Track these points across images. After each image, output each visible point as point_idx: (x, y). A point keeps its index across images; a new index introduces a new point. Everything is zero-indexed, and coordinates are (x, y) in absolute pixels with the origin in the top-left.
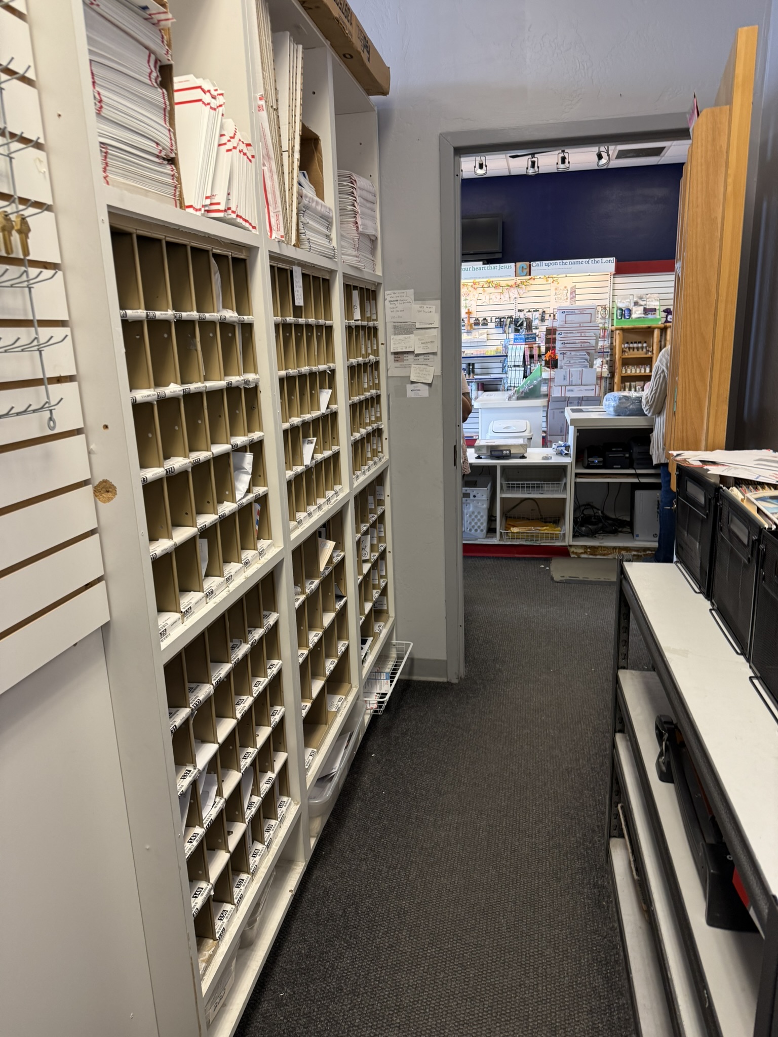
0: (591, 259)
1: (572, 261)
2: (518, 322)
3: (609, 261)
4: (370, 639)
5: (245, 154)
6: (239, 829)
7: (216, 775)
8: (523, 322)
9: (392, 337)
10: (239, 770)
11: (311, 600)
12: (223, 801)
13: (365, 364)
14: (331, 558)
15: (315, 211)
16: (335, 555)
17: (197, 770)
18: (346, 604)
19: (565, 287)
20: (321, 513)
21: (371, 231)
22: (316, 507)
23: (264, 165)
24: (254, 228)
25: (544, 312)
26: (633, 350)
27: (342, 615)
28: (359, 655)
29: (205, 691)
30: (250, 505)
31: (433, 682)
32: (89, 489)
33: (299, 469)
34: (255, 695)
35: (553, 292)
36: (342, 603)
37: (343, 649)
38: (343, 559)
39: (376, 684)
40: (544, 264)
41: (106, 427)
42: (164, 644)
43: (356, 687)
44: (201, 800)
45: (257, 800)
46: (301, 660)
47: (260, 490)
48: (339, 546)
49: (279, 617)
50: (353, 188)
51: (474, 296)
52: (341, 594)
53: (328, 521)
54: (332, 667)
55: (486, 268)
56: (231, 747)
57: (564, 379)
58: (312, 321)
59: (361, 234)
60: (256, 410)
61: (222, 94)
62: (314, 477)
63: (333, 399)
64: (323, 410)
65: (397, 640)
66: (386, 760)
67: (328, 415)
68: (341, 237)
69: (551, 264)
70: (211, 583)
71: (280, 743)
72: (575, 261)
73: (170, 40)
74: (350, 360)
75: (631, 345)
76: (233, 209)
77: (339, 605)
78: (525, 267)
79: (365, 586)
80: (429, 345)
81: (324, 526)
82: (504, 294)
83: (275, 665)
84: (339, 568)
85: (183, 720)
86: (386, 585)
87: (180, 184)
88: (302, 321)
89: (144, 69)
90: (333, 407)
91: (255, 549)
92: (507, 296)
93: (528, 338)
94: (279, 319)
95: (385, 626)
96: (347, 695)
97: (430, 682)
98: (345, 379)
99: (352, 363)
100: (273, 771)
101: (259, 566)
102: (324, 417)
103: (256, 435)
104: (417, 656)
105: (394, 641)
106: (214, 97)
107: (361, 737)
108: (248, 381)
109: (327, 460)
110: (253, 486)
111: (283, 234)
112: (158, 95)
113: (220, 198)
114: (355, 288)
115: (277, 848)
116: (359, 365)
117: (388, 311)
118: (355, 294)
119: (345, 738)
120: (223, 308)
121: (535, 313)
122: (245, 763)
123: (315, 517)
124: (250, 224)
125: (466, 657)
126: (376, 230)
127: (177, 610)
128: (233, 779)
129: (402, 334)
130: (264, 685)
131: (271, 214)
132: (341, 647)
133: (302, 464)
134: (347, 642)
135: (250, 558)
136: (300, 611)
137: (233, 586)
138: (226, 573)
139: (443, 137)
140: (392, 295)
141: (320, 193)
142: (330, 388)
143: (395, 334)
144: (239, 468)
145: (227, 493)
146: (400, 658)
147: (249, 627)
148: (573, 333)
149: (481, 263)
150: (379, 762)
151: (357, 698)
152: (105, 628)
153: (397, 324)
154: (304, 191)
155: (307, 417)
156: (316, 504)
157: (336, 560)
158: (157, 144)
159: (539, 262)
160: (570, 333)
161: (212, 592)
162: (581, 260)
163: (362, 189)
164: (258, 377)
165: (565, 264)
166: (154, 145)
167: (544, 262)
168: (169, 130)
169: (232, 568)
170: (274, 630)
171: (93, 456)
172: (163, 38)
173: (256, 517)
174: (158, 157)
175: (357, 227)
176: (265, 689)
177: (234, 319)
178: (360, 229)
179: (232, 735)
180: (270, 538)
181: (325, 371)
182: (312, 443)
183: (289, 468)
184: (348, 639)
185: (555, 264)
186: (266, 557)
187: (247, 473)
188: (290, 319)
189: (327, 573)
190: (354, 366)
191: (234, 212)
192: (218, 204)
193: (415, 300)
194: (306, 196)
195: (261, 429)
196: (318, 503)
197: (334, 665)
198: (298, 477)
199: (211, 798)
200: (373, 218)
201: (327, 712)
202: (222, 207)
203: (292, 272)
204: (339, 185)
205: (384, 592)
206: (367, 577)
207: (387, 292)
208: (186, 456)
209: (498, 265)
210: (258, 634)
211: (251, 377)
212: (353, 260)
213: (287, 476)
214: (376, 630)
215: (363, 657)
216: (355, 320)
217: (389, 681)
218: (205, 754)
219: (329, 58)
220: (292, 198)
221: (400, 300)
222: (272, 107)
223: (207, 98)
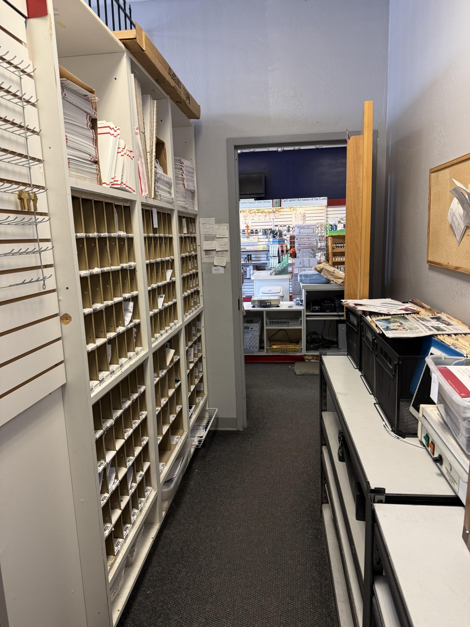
0: (314, 198)
1: (304, 199)
2: (274, 232)
3: (324, 199)
4: (194, 406)
5: (130, 156)
6: (126, 499)
7: (115, 468)
8: (277, 232)
9: (204, 242)
10: (126, 467)
11: (162, 380)
12: (118, 481)
13: (190, 256)
14: (172, 359)
15: (163, 180)
16: (175, 357)
17: (106, 463)
18: (180, 384)
19: (300, 213)
20: (167, 334)
21: (191, 188)
22: (165, 331)
23: (138, 160)
24: (134, 191)
25: (289, 226)
26: (339, 248)
27: (178, 390)
28: (188, 414)
29: (110, 423)
30: (131, 329)
31: (229, 431)
32: (58, 318)
33: (156, 311)
34: (134, 428)
35: (293, 216)
36: (179, 384)
37: (179, 409)
38: (179, 360)
39: (197, 431)
40: (288, 201)
41: (67, 288)
42: (93, 395)
43: (186, 432)
44: (108, 479)
45: (135, 485)
46: (157, 413)
47: (136, 321)
48: (177, 353)
49: (146, 388)
50: (182, 166)
51: (250, 217)
52: (178, 379)
53: (171, 339)
54: (173, 419)
55: (256, 202)
56: (122, 455)
57: (300, 264)
58: (162, 235)
59: (187, 190)
60: (135, 280)
61: (119, 129)
62: (164, 316)
63: (173, 275)
64: (168, 280)
65: (208, 408)
66: (203, 473)
67: (170, 283)
68: (176, 192)
69: (292, 200)
70: (113, 367)
71: (146, 457)
72: (305, 199)
73: (96, 107)
74: (182, 254)
75: (337, 245)
76: (124, 183)
77: (177, 385)
78: (278, 202)
79: (191, 375)
80: (224, 246)
81: (169, 341)
82: (267, 216)
83: (144, 414)
84: (176, 365)
85: (100, 435)
86: (203, 376)
87: (100, 173)
88: (157, 235)
89: (85, 122)
90: (173, 279)
91: (134, 351)
92: (268, 218)
93: (280, 241)
94: (146, 235)
95: (202, 399)
96: (181, 436)
97: (227, 431)
98: (179, 264)
99: (183, 256)
100: (143, 471)
101: (136, 360)
102: (169, 284)
103: (135, 293)
104: (220, 416)
105: (207, 408)
106: (115, 131)
107: (189, 460)
108: (131, 266)
109: (170, 307)
110: (133, 319)
111: (148, 194)
112: (90, 133)
113: (119, 178)
114: (184, 217)
115: (145, 512)
116: (186, 257)
117: (201, 229)
118: (184, 221)
119: (181, 460)
120: (119, 230)
121: (284, 227)
122: (129, 464)
123: (165, 336)
124: (132, 190)
125: (247, 417)
126: (194, 187)
127: (97, 379)
128: (123, 472)
129: (209, 241)
130: (138, 423)
131: (142, 184)
132: (178, 409)
133: (157, 308)
134: (181, 406)
135: (131, 356)
136: (157, 386)
137: (123, 369)
138: (120, 363)
139: (228, 140)
140: (204, 220)
141: (165, 171)
142: (171, 269)
143: (205, 241)
144: (127, 310)
145: (120, 322)
146: (210, 418)
147: (131, 393)
148: (304, 239)
149: (254, 199)
150: (199, 474)
151: (187, 437)
152: (64, 387)
153: (206, 235)
154: (158, 171)
155: (160, 284)
156: (164, 330)
157: (175, 360)
158: (90, 155)
159: (285, 199)
160: (303, 239)
161: (114, 372)
162: (308, 198)
163: (186, 167)
164: (135, 264)
165: (300, 200)
166: (89, 156)
167: (288, 199)
168: (95, 148)
169: (123, 360)
170: (143, 394)
171: (60, 302)
172: (93, 107)
173: (134, 335)
174: (90, 161)
175: (185, 186)
176: (139, 426)
177: (125, 236)
178: (186, 187)
179: (122, 447)
180: (141, 346)
181: (169, 260)
182: (162, 297)
183: (151, 311)
184: (181, 404)
185: (294, 200)
186: (139, 355)
187: (130, 312)
188: (151, 235)
189: (170, 367)
190: (184, 257)
191: (124, 184)
192: (117, 181)
193: (216, 223)
194: (159, 173)
195: (137, 290)
196: (166, 329)
197: (174, 418)
198: (155, 315)
199: (112, 480)
200: (193, 181)
201: (170, 444)
202: (119, 183)
203: (152, 211)
204: (175, 164)
205: (201, 380)
206: (192, 371)
207: (201, 219)
208: (102, 303)
209: (263, 201)
210: (135, 396)
211: (132, 264)
212: (182, 204)
213: (150, 314)
214: (197, 401)
215: (190, 415)
216: (184, 234)
217: (205, 430)
218: (110, 455)
219: (169, 104)
220: (152, 175)
221: (208, 223)
222: (142, 132)
223: (112, 132)
